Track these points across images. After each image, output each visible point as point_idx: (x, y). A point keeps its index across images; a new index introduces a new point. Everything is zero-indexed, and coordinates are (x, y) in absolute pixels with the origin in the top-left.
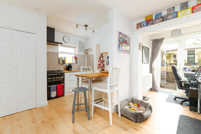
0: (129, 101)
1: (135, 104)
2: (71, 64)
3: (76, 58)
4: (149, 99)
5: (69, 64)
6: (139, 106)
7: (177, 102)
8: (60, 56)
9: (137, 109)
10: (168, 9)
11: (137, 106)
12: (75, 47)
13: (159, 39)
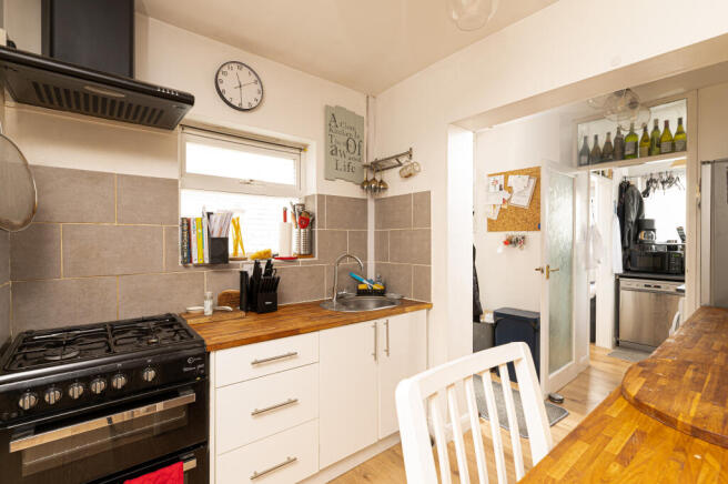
2: (269, 265)
3: (305, 221)
5: (257, 264)
8: (191, 205)
12: (302, 149)
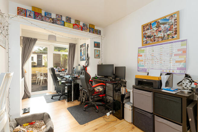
0: (14, 127)
1: (24, 125)
4: (29, 108)
6: (31, 124)
7: (55, 100)
9: (32, 129)
10: (58, 14)
11: (29, 126)
13: (32, 38)
